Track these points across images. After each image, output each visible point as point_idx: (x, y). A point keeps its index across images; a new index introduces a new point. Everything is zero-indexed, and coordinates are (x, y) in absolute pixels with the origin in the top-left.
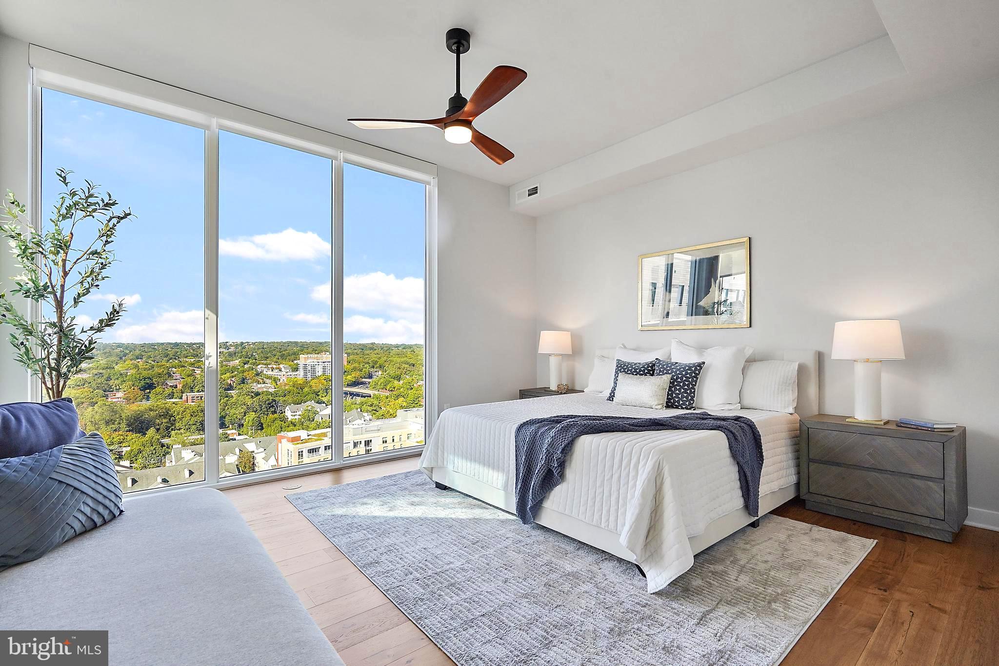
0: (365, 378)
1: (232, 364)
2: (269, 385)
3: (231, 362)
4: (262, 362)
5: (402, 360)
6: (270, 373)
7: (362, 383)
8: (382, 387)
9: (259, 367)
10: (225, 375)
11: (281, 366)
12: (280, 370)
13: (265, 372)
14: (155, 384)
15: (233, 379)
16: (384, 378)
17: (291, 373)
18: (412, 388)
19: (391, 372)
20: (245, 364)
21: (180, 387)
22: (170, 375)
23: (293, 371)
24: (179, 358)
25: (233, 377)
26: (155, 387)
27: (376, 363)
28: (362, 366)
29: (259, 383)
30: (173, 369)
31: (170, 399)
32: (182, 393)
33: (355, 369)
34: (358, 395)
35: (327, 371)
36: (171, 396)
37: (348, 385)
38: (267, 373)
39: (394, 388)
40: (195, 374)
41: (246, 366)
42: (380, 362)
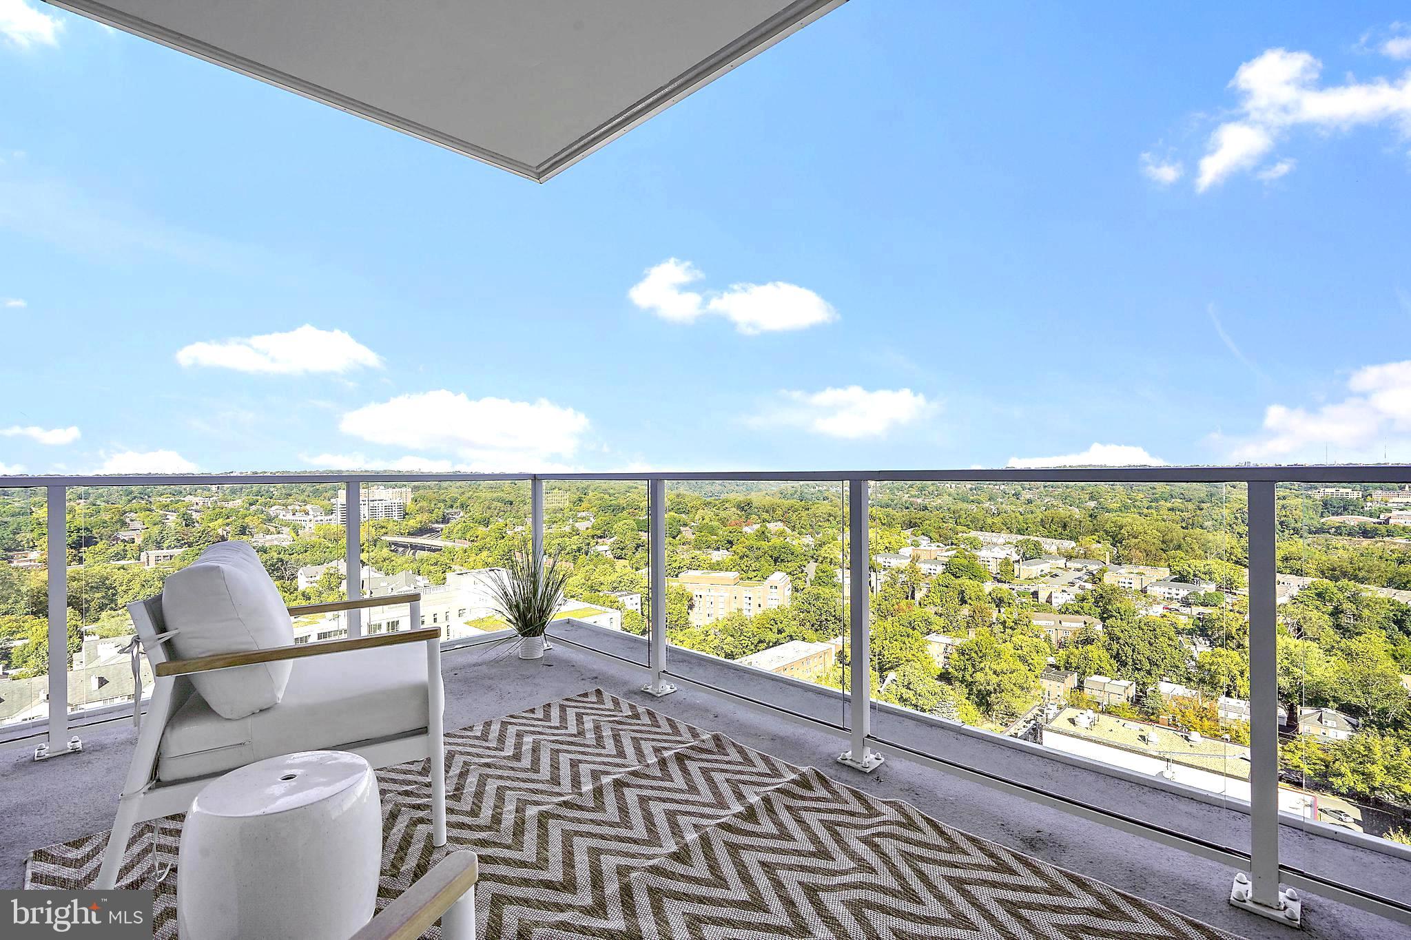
0: (437, 522)
1: (231, 505)
2: (285, 536)
3: (231, 503)
4: (280, 501)
5: (495, 495)
6: (289, 517)
7: (432, 531)
8: (460, 535)
9: (274, 508)
10: (216, 523)
11: (308, 507)
12: (307, 514)
13: (281, 517)
14: (96, 538)
15: (227, 528)
16: (464, 522)
17: (322, 518)
18: (504, 537)
19: (477, 514)
20: (251, 504)
21: (138, 541)
22: (124, 524)
23: (326, 515)
24: (149, 497)
25: (228, 524)
26: (97, 542)
27: (455, 500)
28: (433, 505)
29: (268, 532)
30: (133, 515)
31: (118, 560)
32: (141, 550)
33: (421, 510)
34: (423, 548)
35: (377, 513)
36: (120, 556)
37: (410, 534)
38: (284, 518)
39: (477, 537)
40: (166, 521)
41: (253, 508)
42: (463, 499)
